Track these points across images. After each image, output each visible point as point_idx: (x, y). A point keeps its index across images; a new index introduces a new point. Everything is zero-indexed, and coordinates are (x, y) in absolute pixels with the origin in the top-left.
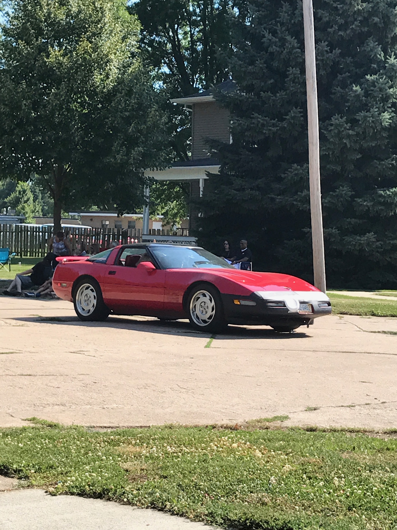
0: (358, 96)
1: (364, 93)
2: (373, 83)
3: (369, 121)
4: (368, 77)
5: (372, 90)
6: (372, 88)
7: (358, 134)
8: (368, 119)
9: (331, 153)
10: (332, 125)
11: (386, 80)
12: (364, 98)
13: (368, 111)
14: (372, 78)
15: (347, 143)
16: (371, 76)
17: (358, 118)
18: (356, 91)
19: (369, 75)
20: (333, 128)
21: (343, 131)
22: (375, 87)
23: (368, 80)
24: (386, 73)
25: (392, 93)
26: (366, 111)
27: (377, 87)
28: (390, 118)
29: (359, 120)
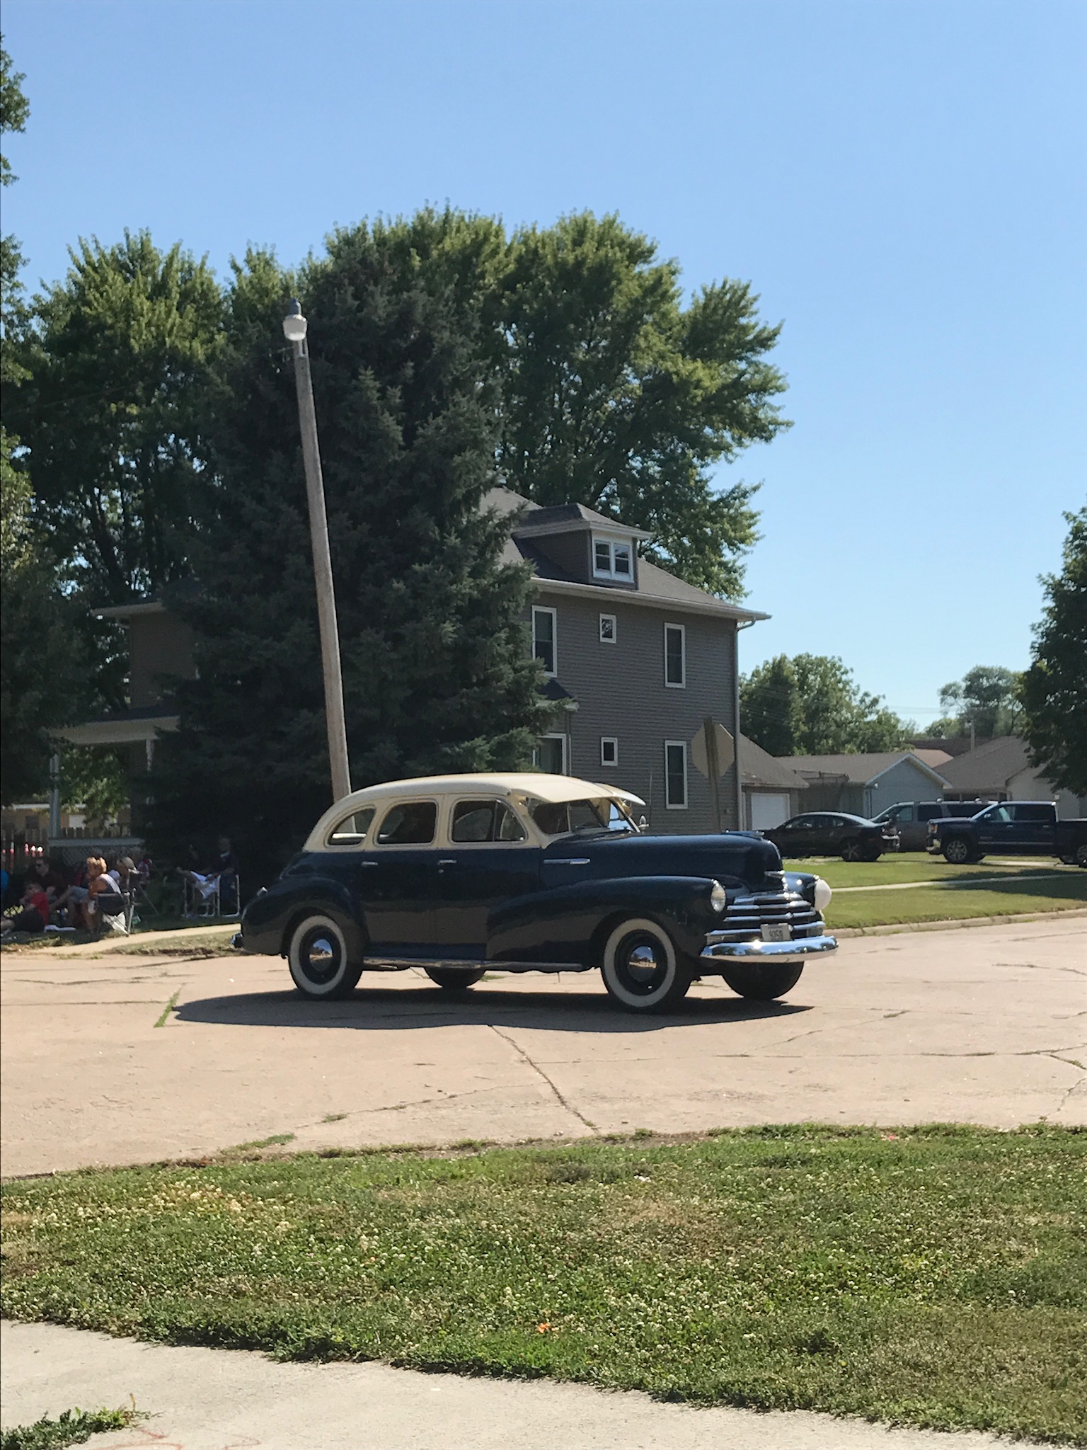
0: (401, 598)
1: (412, 592)
2: (425, 578)
3: (421, 636)
4: (416, 567)
5: (424, 588)
6: (423, 585)
7: (404, 659)
8: (420, 633)
9: (362, 690)
10: (361, 644)
11: (445, 571)
12: (411, 601)
13: (419, 621)
14: (423, 568)
15: (389, 673)
16: (420, 565)
17: (403, 632)
18: (398, 590)
19: (417, 564)
20: (364, 650)
21: (380, 654)
22: (428, 582)
23: (416, 573)
24: (444, 560)
25: (455, 592)
26: (415, 621)
27: (431, 583)
28: (455, 631)
29: (406, 636)
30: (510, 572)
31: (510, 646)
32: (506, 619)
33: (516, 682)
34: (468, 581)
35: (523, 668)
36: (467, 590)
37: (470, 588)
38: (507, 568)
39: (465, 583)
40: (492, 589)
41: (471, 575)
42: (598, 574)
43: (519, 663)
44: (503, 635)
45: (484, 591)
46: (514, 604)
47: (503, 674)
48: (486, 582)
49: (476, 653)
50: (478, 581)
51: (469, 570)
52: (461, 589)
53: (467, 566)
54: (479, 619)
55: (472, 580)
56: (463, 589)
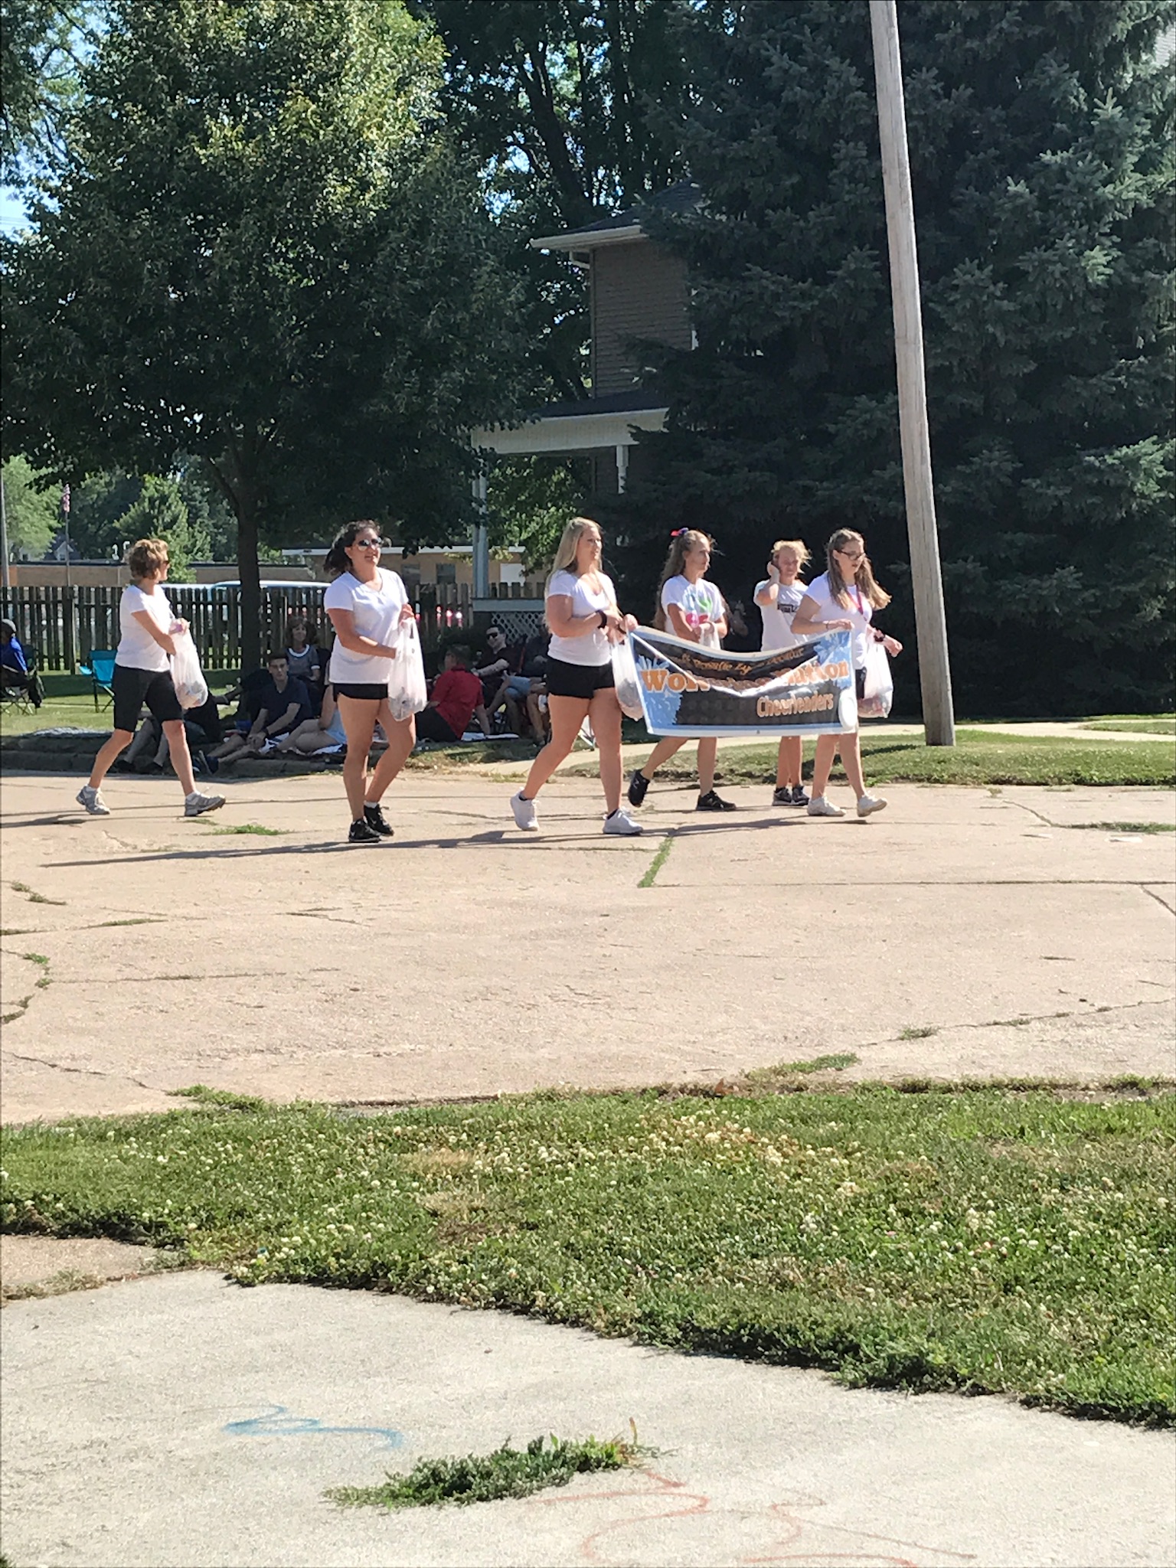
0: (1020, 210)
1: (1039, 198)
2: (1061, 174)
3: (1053, 273)
4: (1047, 157)
5: (1058, 192)
6: (1059, 186)
7: (1025, 310)
8: (1051, 268)
9: (955, 363)
10: (956, 287)
11: (1096, 163)
12: (1037, 214)
13: (1051, 246)
14: (1058, 158)
15: (998, 334)
16: (1054, 153)
17: (1023, 266)
18: (1017, 195)
19: (1049, 152)
20: (958, 297)
21: (986, 303)
22: (1066, 181)
23: (1047, 166)
24: (1094, 144)
25: (1112, 197)
26: (1044, 247)
27: (1071, 184)
28: (1109, 262)
29: (1028, 272)
34: (1133, 179)
36: (1132, 195)
37: (1137, 190)
39: (1127, 181)
41: (1138, 168)
45: (1159, 196)
48: (1163, 180)
49: (1145, 298)
50: (1150, 178)
51: (1136, 159)
52: (1121, 193)
53: (1131, 152)
54: (1152, 241)
55: (1139, 176)
56: (1125, 193)
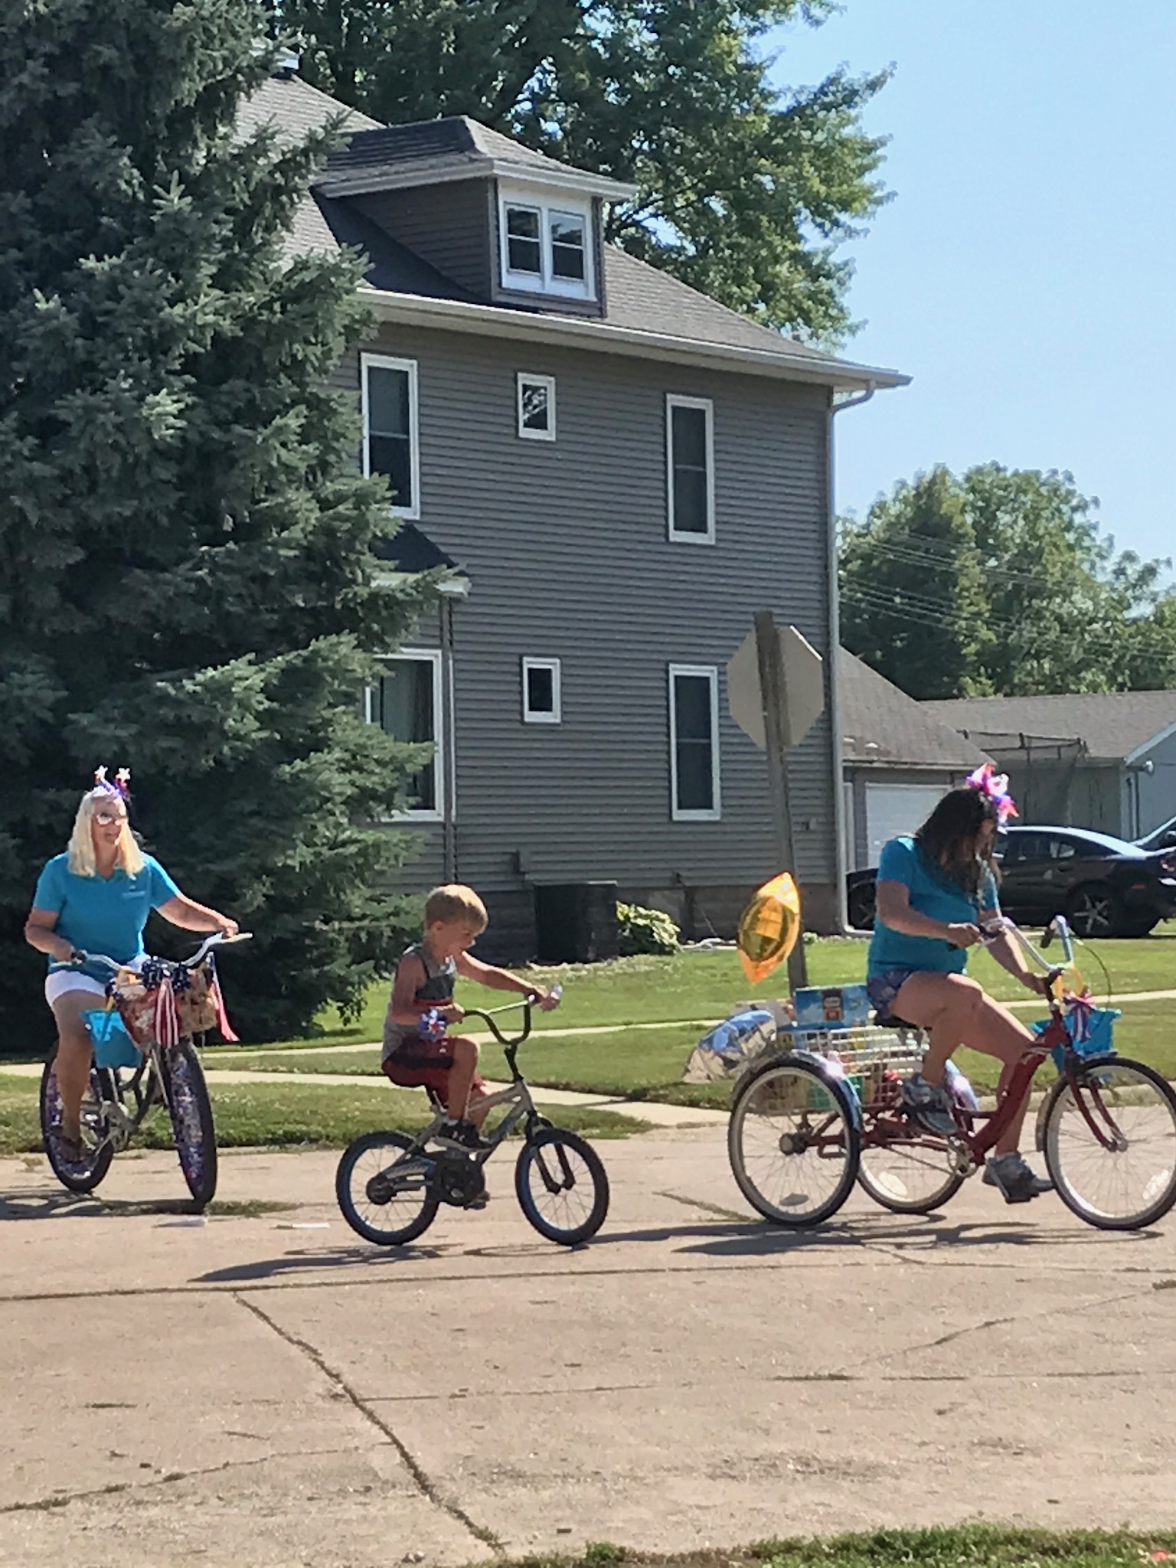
0: (57, 334)
1: (82, 321)
2: (112, 288)
3: (104, 425)
4: (90, 263)
5: (108, 313)
6: (109, 305)
7: (65, 476)
8: (101, 417)
11: (159, 272)
12: (79, 342)
13: (99, 388)
14: (105, 265)
15: (28, 509)
16: (99, 259)
17: (63, 415)
18: (50, 315)
19: (92, 257)
21: (9, 465)
22: (118, 298)
23: (90, 275)
24: (156, 249)
25: (181, 321)
26: (89, 389)
27: (124, 303)
28: (181, 411)
29: (69, 424)
30: (307, 276)
31: (311, 448)
32: (302, 385)
33: (326, 530)
34: (211, 297)
35: (341, 498)
36: (211, 318)
37: (217, 312)
38: (301, 266)
39: (203, 300)
40: (265, 315)
41: (217, 282)
42: (513, 280)
43: (329, 488)
44: (293, 421)
45: (247, 322)
46: (319, 350)
47: (293, 512)
48: (252, 299)
49: (233, 462)
50: (234, 297)
51: (214, 270)
52: (194, 315)
53: (207, 260)
54: (239, 384)
55: (220, 293)
56: (200, 315)
